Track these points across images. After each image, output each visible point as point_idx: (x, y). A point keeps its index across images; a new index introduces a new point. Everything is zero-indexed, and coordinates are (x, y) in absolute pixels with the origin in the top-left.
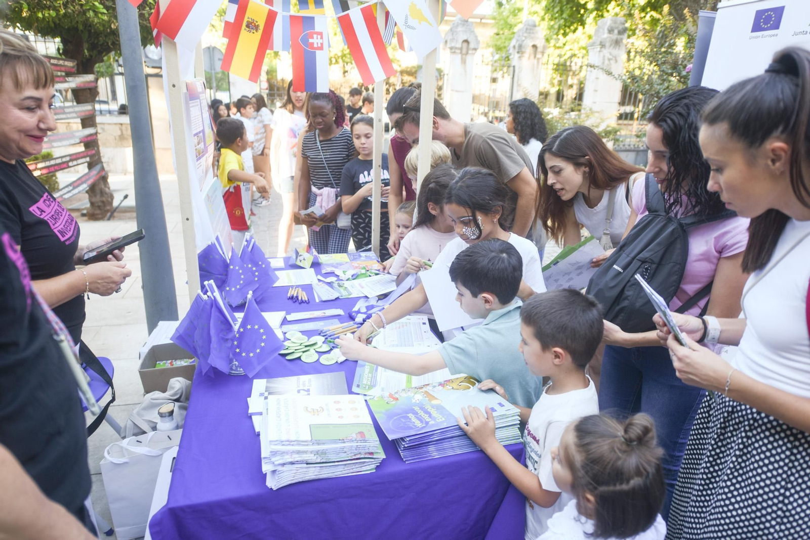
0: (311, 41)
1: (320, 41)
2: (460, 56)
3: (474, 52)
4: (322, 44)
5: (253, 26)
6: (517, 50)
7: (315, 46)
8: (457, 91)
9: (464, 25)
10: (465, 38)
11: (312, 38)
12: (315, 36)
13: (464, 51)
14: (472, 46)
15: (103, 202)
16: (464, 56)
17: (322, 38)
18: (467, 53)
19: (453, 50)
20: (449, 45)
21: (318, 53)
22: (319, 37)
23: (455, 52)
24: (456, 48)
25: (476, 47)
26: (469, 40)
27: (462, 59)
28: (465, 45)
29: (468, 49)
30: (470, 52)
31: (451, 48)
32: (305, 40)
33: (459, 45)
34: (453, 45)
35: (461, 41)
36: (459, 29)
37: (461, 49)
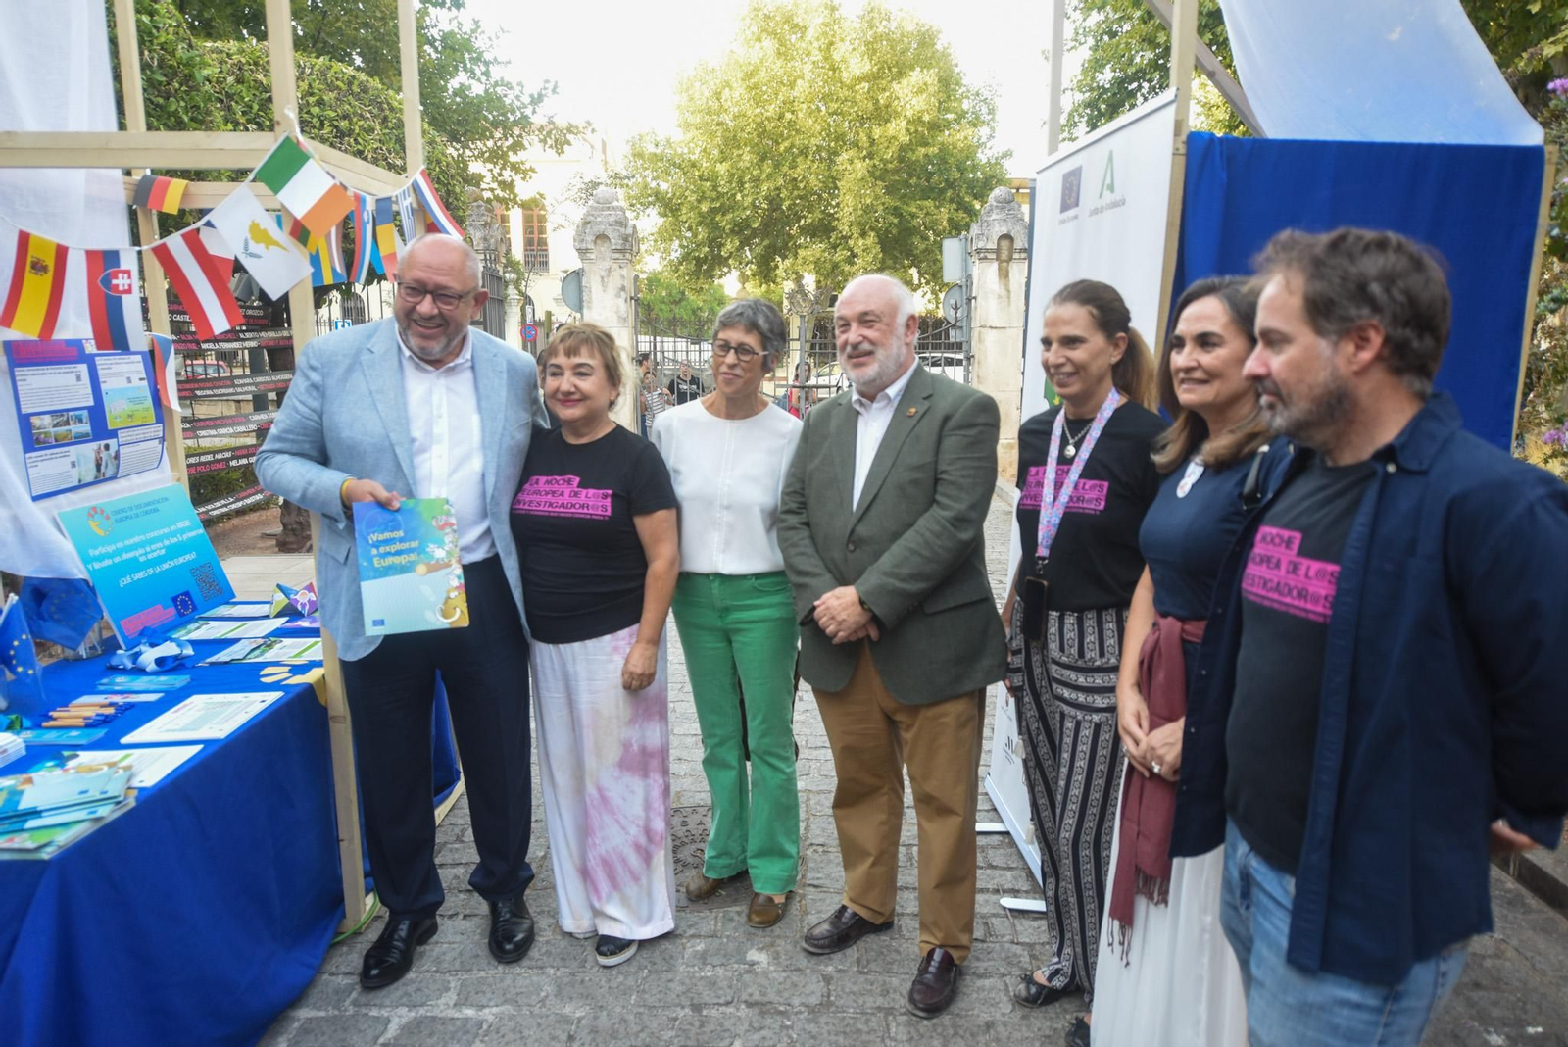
0: (114, 282)
1: (128, 282)
2: (995, 265)
3: (1025, 254)
4: (130, 286)
5: (39, 267)
7: (121, 288)
8: (991, 328)
9: (1003, 208)
10: (1006, 232)
11: (117, 278)
12: (120, 275)
13: (1004, 255)
14: (1020, 244)
15: (300, 523)
16: (1005, 264)
17: (130, 278)
18: (1011, 258)
19: (982, 255)
21: (125, 298)
22: (126, 276)
23: (985, 258)
24: (987, 250)
25: (1029, 246)
26: (1013, 235)
27: (1000, 269)
28: (1005, 244)
29: (1012, 250)
30: (1017, 255)
31: (977, 252)
32: (107, 282)
33: (992, 245)
34: (980, 245)
35: (995, 238)
36: (994, 216)
37: (998, 251)
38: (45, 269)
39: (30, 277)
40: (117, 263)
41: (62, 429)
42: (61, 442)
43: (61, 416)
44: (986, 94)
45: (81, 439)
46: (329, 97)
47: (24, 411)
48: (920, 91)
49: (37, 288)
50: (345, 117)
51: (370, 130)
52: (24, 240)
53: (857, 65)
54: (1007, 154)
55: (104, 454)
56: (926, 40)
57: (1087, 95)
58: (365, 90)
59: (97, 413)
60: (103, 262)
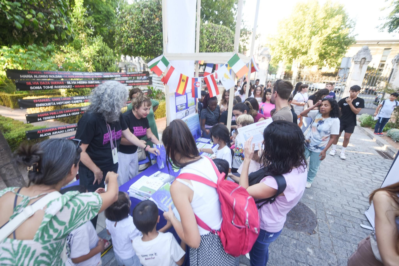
2: (359, 65)
3: (368, 63)
5: (183, 81)
6: (396, 62)
7: (198, 86)
9: (365, 51)
10: (364, 57)
11: (197, 84)
13: (362, 63)
14: (367, 60)
16: (362, 65)
18: (364, 64)
20: (354, 60)
21: (198, 88)
22: (199, 83)
23: (357, 63)
24: (358, 61)
25: (369, 61)
26: (366, 58)
27: (360, 66)
28: (363, 60)
30: (366, 63)
31: (355, 62)
32: (195, 84)
33: (360, 60)
34: (356, 60)
35: (361, 58)
36: (361, 53)
37: (361, 62)
38: (184, 81)
39: (182, 82)
40: (197, 80)
41: (182, 108)
42: (181, 110)
43: (182, 105)
44: (354, 20)
45: (184, 109)
46: (221, 33)
47: (177, 105)
48: (337, 21)
49: (183, 84)
50: (224, 37)
51: (228, 39)
52: (181, 75)
53: (321, 15)
54: (357, 35)
55: (187, 112)
56: (341, 8)
57: (391, 19)
58: (227, 31)
59: (187, 104)
60: (195, 80)
